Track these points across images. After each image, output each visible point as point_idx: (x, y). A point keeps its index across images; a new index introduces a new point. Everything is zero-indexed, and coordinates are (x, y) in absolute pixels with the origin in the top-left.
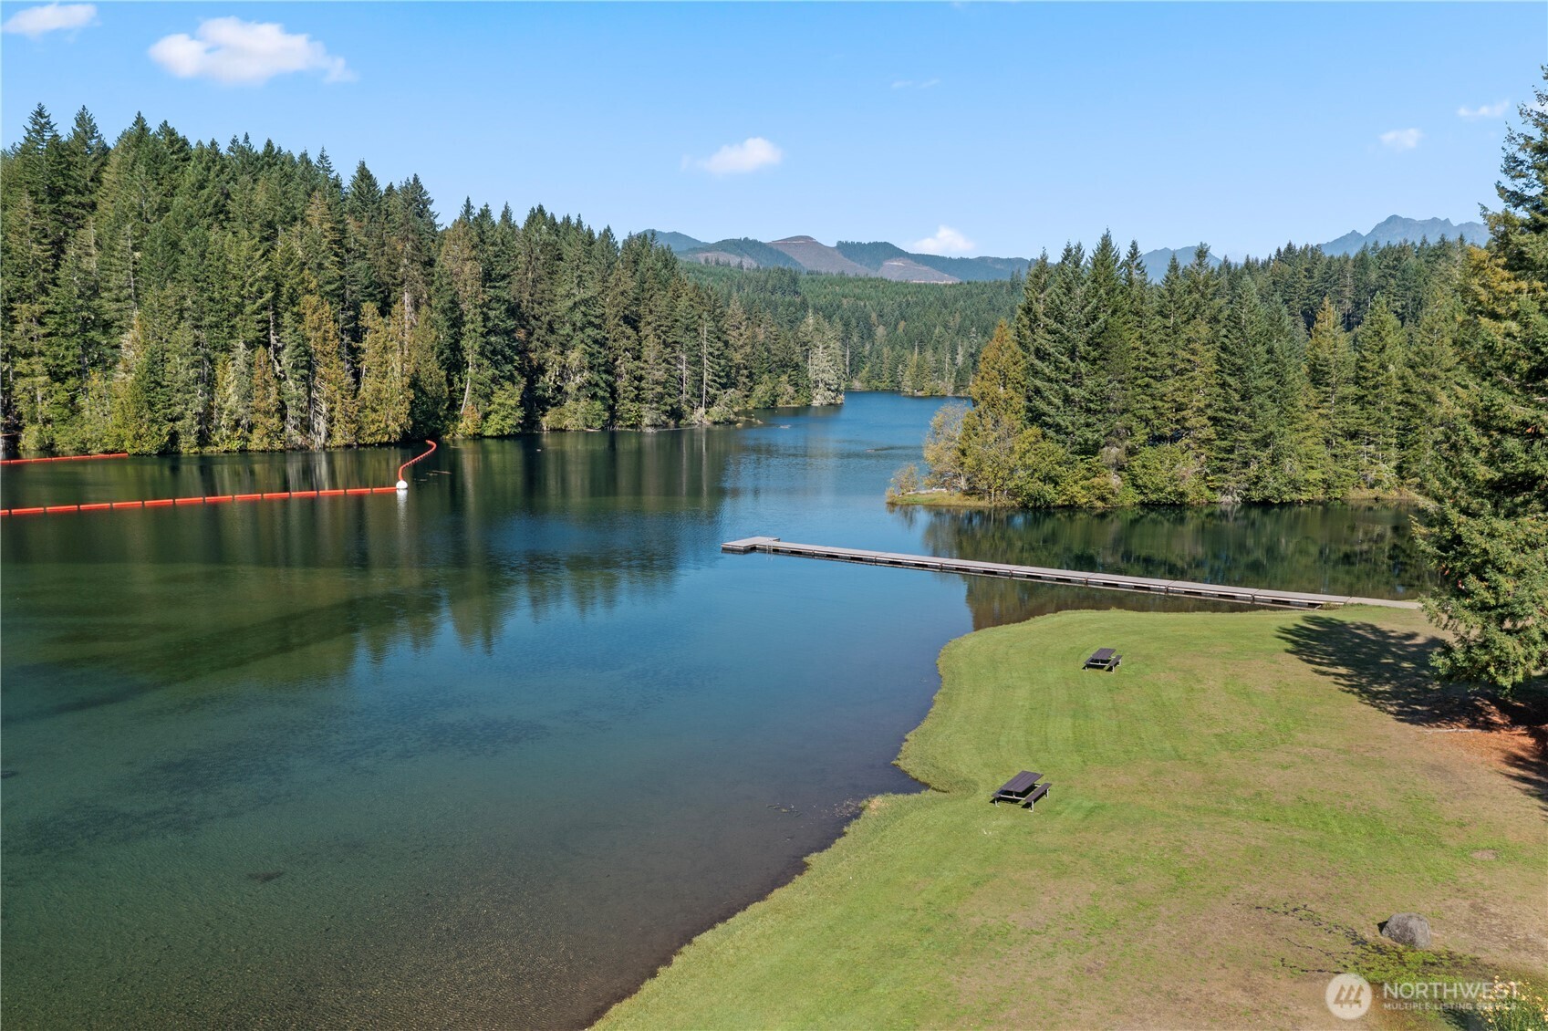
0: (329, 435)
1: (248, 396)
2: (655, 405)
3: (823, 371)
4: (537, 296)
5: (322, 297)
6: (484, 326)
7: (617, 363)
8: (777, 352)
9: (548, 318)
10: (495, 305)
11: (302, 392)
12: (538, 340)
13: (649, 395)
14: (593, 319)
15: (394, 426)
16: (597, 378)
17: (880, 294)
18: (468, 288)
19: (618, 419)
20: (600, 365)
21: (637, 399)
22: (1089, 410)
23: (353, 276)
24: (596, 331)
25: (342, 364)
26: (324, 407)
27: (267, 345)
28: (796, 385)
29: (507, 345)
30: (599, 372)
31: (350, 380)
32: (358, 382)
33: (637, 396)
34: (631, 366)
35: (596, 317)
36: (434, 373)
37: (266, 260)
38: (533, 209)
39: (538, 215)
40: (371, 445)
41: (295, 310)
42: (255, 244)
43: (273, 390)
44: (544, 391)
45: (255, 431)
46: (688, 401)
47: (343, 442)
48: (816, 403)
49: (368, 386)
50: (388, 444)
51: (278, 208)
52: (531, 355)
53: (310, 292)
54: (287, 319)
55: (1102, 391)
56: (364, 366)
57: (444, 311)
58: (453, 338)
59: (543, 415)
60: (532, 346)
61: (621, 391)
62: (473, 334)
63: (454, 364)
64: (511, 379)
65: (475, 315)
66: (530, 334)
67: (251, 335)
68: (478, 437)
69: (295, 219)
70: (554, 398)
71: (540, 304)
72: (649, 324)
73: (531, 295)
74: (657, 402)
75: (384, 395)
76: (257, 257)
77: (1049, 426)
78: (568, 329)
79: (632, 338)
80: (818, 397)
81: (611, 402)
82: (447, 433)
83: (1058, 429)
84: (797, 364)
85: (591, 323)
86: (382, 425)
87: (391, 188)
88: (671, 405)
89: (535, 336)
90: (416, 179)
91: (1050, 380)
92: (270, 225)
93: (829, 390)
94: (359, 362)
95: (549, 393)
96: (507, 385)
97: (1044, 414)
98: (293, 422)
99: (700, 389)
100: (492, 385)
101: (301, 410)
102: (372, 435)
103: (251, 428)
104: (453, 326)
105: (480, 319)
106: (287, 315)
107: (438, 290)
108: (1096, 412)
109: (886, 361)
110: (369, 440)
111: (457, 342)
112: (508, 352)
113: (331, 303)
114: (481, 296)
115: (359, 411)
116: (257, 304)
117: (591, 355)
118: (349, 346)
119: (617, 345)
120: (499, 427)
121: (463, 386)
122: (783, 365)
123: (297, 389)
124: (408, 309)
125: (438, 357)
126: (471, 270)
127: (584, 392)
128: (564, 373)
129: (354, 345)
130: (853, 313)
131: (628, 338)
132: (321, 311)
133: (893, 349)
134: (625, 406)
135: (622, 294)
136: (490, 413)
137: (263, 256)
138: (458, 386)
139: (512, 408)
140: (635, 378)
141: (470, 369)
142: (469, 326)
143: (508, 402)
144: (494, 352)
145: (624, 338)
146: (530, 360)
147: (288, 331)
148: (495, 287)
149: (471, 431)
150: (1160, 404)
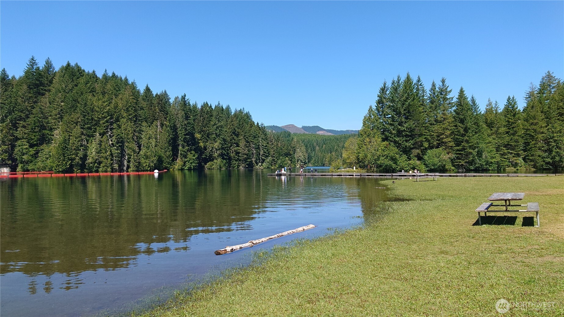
0: (129, 167)
1: (99, 152)
3: (300, 156)
4: (204, 124)
5: (128, 119)
6: (185, 132)
7: (231, 148)
8: (285, 150)
9: (208, 132)
10: (188, 125)
11: (119, 151)
12: (204, 139)
13: (242, 158)
14: (223, 132)
15: (152, 164)
16: (224, 152)
17: (317, 138)
18: (180, 119)
19: (231, 167)
20: (225, 148)
24: (224, 136)
25: (134, 142)
26: (127, 157)
28: (291, 160)
31: (137, 148)
33: (238, 159)
34: (236, 148)
36: (167, 147)
39: (206, 105)
41: (118, 123)
42: (105, 101)
43: (108, 150)
44: (206, 156)
45: (101, 164)
46: (255, 161)
47: (133, 169)
49: (143, 150)
51: (114, 90)
52: (202, 144)
53: (123, 117)
55: (411, 127)
56: (142, 143)
57: (171, 127)
59: (206, 164)
60: (202, 141)
61: (233, 157)
62: (181, 134)
63: (174, 145)
64: (194, 150)
65: (182, 128)
66: (201, 137)
67: (102, 131)
68: (182, 169)
69: (119, 94)
70: (209, 158)
71: (205, 127)
72: (242, 135)
73: (202, 124)
74: (245, 161)
75: (148, 153)
77: (391, 141)
79: (236, 139)
81: (229, 160)
82: (172, 168)
84: (291, 154)
87: (157, 94)
88: (249, 162)
90: (165, 92)
93: (302, 162)
96: (193, 152)
97: (389, 137)
98: (115, 162)
99: (259, 157)
100: (187, 152)
101: (119, 157)
104: (174, 132)
106: (115, 125)
110: (143, 169)
111: (176, 137)
112: (193, 141)
114: (184, 122)
115: (139, 159)
116: (104, 120)
117: (222, 144)
118: (136, 136)
119: (231, 142)
120: (190, 166)
121: (177, 153)
122: (287, 155)
123: (117, 150)
124: (159, 127)
125: (169, 142)
127: (220, 156)
128: (213, 150)
129: (139, 136)
134: (234, 162)
135: (233, 125)
136: (186, 161)
137: (107, 105)
138: (175, 152)
139: (194, 160)
140: (237, 152)
141: (180, 146)
142: (180, 132)
144: (188, 141)
145: (234, 139)
146: (201, 146)
147: (115, 130)
148: (189, 119)
149: (179, 168)
150: (432, 134)
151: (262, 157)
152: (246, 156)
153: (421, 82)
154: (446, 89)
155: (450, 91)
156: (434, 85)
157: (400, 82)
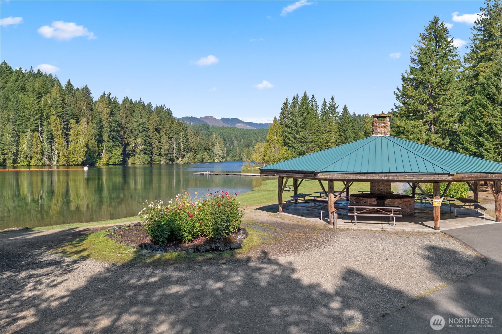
0: (58, 162)
1: (30, 147)
2: (165, 157)
3: (218, 151)
4: (127, 121)
5: (57, 117)
6: (110, 129)
7: (153, 143)
8: (204, 145)
9: (131, 128)
10: (113, 122)
11: (49, 147)
12: (127, 135)
13: (163, 154)
14: (145, 129)
15: (80, 159)
16: (146, 147)
17: (235, 132)
18: (105, 117)
19: (153, 161)
20: (147, 144)
21: (160, 155)
22: (301, 142)
23: (67, 112)
24: (147, 133)
25: (63, 138)
26: (56, 152)
27: (38, 131)
28: (210, 155)
29: (117, 135)
30: (147, 146)
31: (65, 144)
32: (68, 145)
33: (159, 154)
34: (157, 144)
35: (147, 128)
36: (93, 143)
37: (38, 104)
38: (125, 97)
39: (126, 99)
40: (71, 165)
41: (48, 120)
42: (35, 99)
43: (39, 146)
44: (129, 151)
45: (33, 159)
46: (176, 156)
47: (63, 164)
48: (216, 161)
49: (71, 146)
50: (77, 165)
51: (43, 88)
52: (125, 140)
53: (53, 115)
54: (45, 123)
55: (305, 136)
56: (70, 140)
57: (97, 124)
58: (100, 132)
59: (129, 159)
60: (125, 137)
61: (154, 153)
62: (106, 131)
63: (100, 140)
64: (119, 146)
65: (107, 125)
66: (125, 133)
67: (33, 128)
68: (107, 164)
69: (48, 92)
70: (132, 154)
71: (128, 124)
72: (163, 131)
73: (125, 121)
74: (166, 156)
75: (76, 149)
76: (36, 103)
77: (290, 147)
78: (137, 132)
79: (158, 136)
80: (217, 159)
81: (151, 155)
82: (97, 163)
83: (293, 147)
84: (210, 149)
85: (145, 130)
86: (76, 159)
87: (78, 89)
88: (170, 157)
89: (126, 134)
90: (86, 86)
91: (290, 133)
92: (39, 93)
93: (220, 157)
94: (68, 138)
95: (131, 152)
96: (117, 148)
97: (289, 143)
98: (46, 157)
99: (179, 153)
100: (112, 148)
101: (49, 152)
102: (72, 162)
103: (31, 158)
104: (100, 128)
105: (109, 126)
106: (45, 122)
107: (95, 117)
108: (304, 142)
109: (238, 151)
110: (71, 164)
111: (101, 134)
112: (118, 138)
113: (60, 119)
114: (109, 120)
115: (68, 154)
116: (35, 118)
117: (145, 140)
118: (65, 133)
119: (153, 138)
120: (114, 161)
121: (102, 148)
122: (205, 149)
123: (48, 146)
124: (85, 123)
125: (94, 138)
126: (106, 111)
127: (142, 152)
128: (136, 145)
129: (67, 133)
130: (227, 137)
131: (157, 136)
132: (56, 121)
133: (240, 148)
134: (156, 157)
135: (155, 121)
136: (111, 157)
137: (37, 103)
138: (101, 148)
139: (119, 155)
140: (159, 148)
141: (105, 143)
142: (105, 129)
143: (117, 153)
144: (113, 137)
145: (156, 135)
146: (125, 141)
147: (45, 127)
148: (113, 117)
149: (104, 163)
150: (322, 141)
151: (183, 153)
152: (167, 152)
153: (315, 99)
154: (335, 105)
155: (337, 107)
156: (325, 102)
157: (298, 100)
